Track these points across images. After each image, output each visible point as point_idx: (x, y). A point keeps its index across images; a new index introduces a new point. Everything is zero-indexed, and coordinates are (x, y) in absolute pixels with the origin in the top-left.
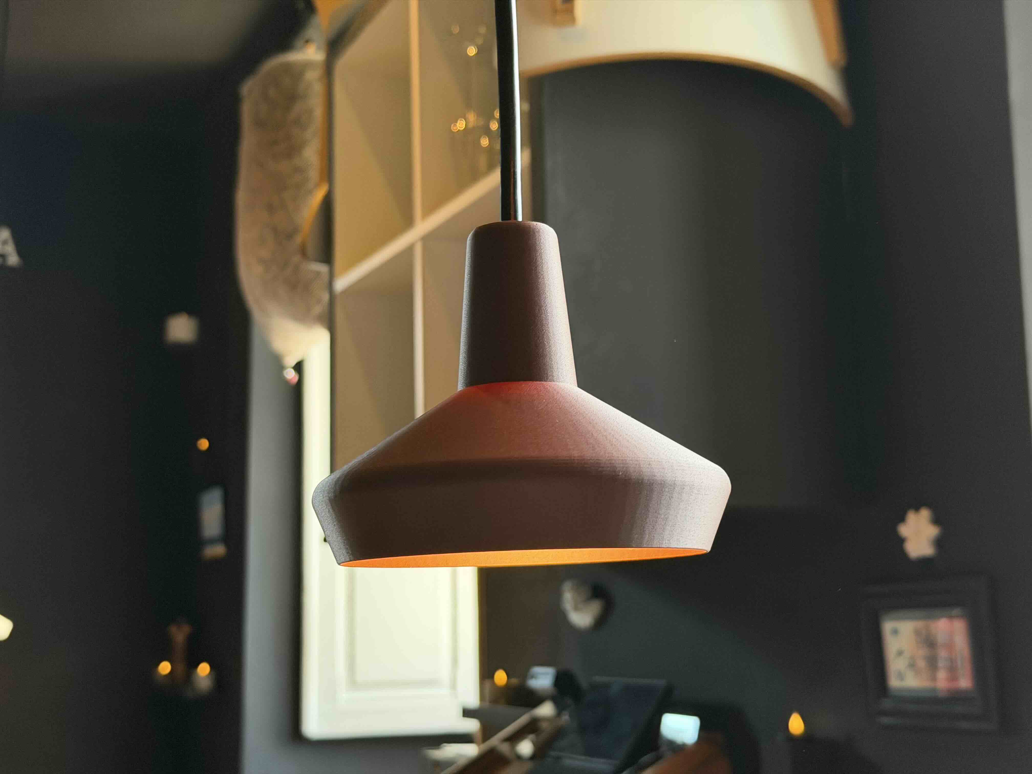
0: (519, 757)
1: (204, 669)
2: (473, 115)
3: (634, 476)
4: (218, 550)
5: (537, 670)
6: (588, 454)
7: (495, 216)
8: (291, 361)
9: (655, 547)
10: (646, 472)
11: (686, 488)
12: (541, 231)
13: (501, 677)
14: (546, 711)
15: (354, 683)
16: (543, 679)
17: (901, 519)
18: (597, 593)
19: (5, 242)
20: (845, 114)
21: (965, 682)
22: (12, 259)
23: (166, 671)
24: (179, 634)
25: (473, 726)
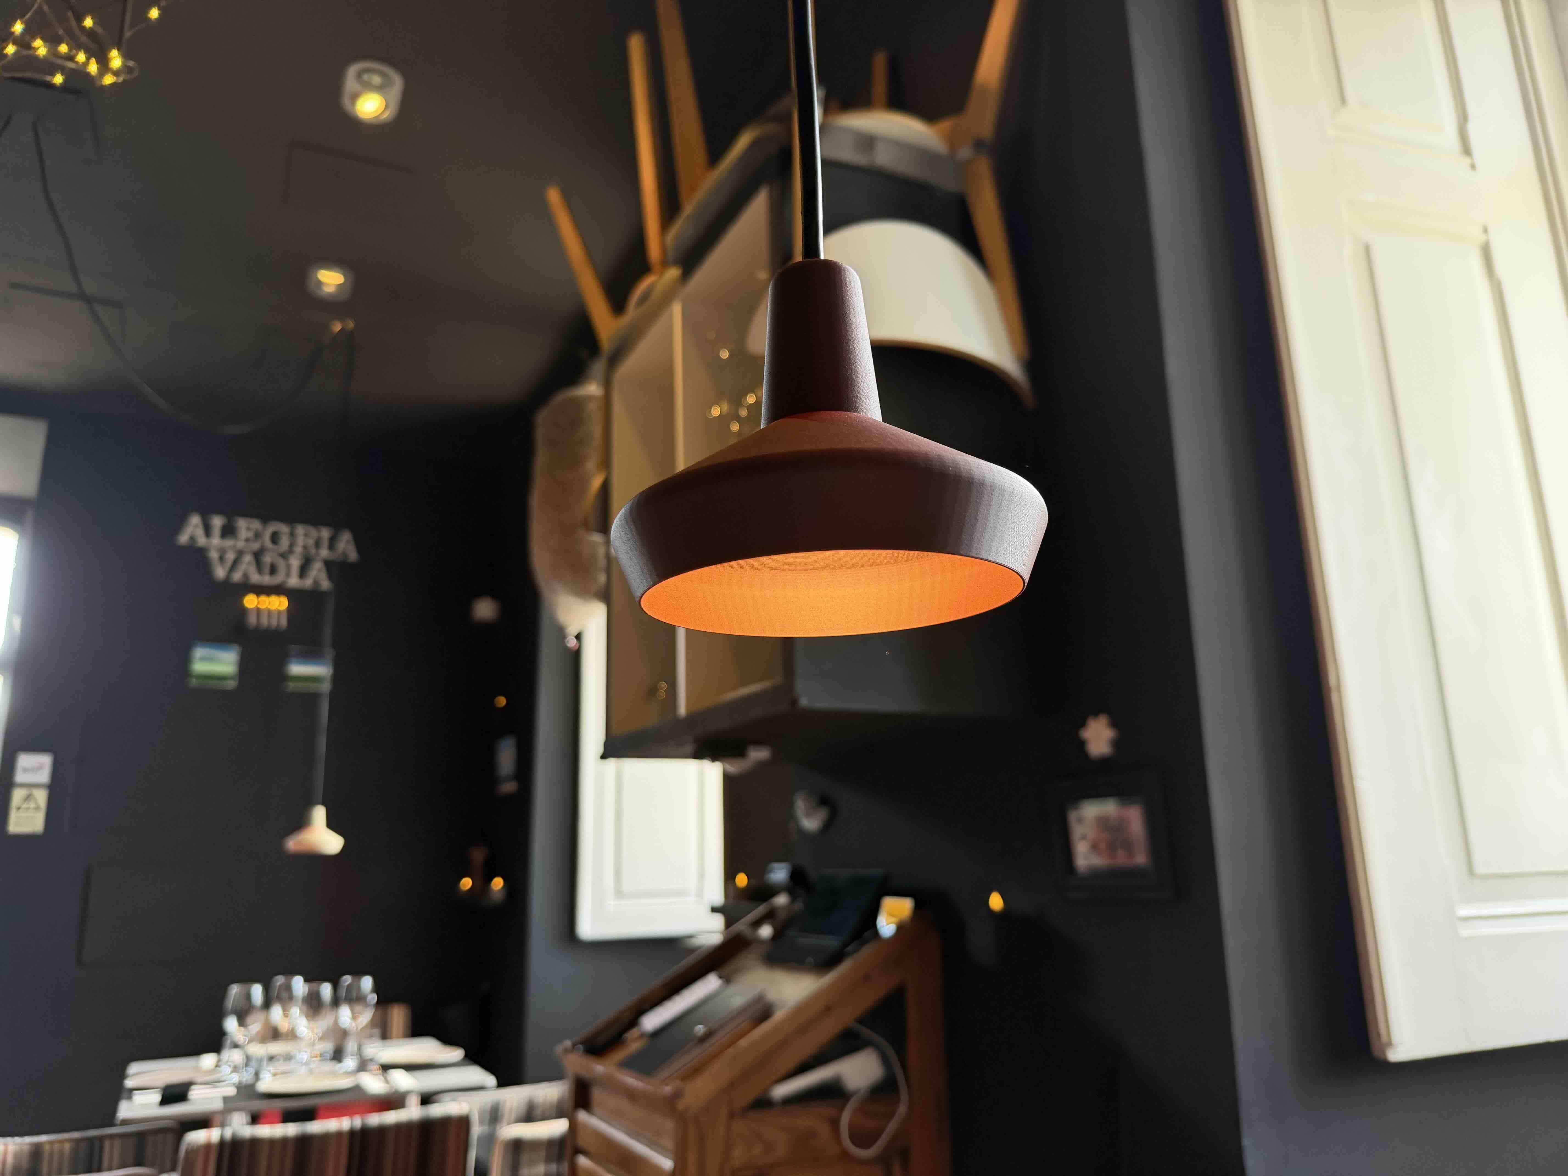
0: (760, 939)
1: (498, 883)
2: (726, 404)
4: (509, 787)
5: (775, 865)
8: (572, 631)
13: (742, 880)
14: (782, 900)
15: (619, 893)
16: (779, 874)
17: (1083, 724)
18: (824, 801)
19: (347, 542)
20: (1029, 399)
21: (1141, 859)
22: (353, 555)
23: (469, 884)
24: (478, 855)
25: (718, 922)
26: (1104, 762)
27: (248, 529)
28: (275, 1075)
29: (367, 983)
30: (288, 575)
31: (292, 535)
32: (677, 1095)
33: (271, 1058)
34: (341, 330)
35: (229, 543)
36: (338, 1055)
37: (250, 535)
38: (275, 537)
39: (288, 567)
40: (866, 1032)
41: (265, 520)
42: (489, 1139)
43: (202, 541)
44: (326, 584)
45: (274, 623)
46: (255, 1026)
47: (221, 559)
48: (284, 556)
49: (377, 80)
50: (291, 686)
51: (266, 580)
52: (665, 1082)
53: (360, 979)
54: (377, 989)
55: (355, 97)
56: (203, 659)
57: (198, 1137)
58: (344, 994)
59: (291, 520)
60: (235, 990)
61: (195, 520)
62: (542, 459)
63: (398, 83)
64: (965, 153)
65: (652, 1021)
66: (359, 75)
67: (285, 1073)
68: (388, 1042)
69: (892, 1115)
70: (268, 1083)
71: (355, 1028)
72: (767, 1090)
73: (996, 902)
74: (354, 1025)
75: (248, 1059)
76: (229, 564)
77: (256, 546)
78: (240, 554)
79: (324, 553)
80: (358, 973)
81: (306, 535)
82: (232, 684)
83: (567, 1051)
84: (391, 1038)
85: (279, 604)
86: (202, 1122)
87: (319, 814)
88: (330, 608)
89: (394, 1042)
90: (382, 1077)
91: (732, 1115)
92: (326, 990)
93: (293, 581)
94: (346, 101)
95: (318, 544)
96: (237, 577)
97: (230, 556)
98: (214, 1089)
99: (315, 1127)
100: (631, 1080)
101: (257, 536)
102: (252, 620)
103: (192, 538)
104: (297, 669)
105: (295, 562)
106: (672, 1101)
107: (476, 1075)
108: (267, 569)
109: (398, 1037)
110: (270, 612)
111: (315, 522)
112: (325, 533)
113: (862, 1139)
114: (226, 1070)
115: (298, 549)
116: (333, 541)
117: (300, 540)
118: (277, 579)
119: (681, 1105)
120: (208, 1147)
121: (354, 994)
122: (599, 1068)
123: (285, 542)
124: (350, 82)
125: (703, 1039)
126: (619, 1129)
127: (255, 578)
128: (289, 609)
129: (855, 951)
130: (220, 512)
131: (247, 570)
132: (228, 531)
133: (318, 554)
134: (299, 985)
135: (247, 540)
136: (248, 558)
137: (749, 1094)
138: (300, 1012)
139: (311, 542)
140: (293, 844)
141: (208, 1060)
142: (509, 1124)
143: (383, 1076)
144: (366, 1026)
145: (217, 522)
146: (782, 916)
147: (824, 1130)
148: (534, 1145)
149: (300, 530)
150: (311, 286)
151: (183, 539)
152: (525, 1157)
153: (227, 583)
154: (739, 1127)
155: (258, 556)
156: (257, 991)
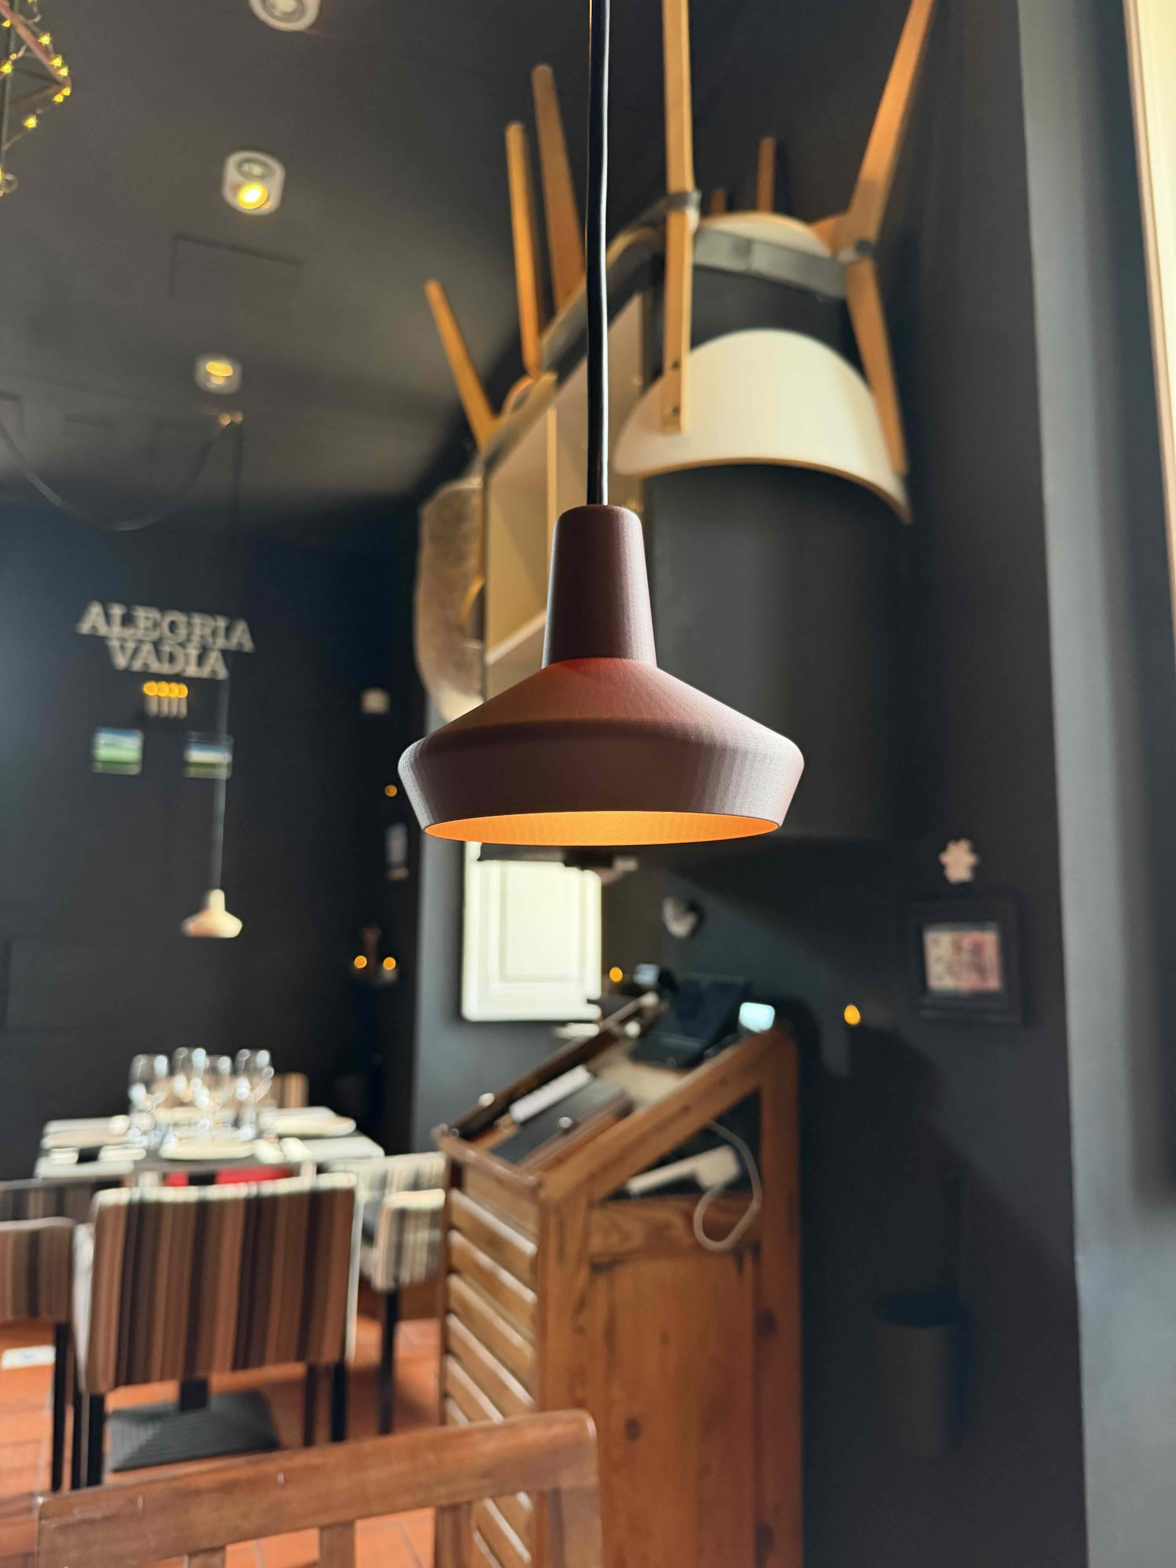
0: (626, 1037)
1: (390, 964)
3: (707, 741)
4: (399, 874)
5: (644, 966)
6: (661, 717)
7: (580, 500)
9: (728, 813)
10: (719, 738)
11: (758, 756)
12: (624, 515)
13: (616, 975)
14: (649, 1000)
15: (504, 977)
16: (647, 975)
17: (943, 848)
18: (693, 907)
19: (243, 632)
20: (906, 515)
21: (993, 983)
22: (248, 645)
23: (363, 964)
24: (371, 936)
25: (594, 1012)
26: (963, 886)
27: (147, 618)
28: (180, 1139)
29: (263, 1057)
30: (187, 662)
31: (189, 625)
32: (539, 1185)
33: (176, 1125)
34: (229, 424)
35: (129, 632)
36: (237, 1123)
37: (150, 624)
38: (173, 626)
39: (187, 656)
40: (724, 1132)
41: (163, 609)
42: (376, 1206)
43: (103, 630)
44: (222, 673)
45: (174, 710)
46: (161, 1094)
47: (123, 648)
48: (182, 645)
49: (257, 170)
50: (193, 772)
51: (166, 668)
52: (529, 1171)
53: (256, 1054)
54: (274, 1063)
55: (237, 188)
56: (107, 745)
57: (108, 1197)
58: (243, 1066)
59: (188, 608)
60: (140, 1063)
61: (96, 610)
62: (427, 554)
63: (278, 173)
64: (847, 255)
65: (523, 1109)
66: (240, 165)
67: (188, 1138)
68: (284, 1111)
69: (746, 1209)
70: (172, 1148)
71: (253, 1100)
72: (624, 1183)
73: (852, 1015)
74: (252, 1095)
75: (156, 1126)
76: (129, 652)
77: (155, 635)
78: (140, 642)
79: (221, 642)
80: (255, 1047)
81: (202, 625)
82: (135, 770)
83: (443, 1134)
84: (289, 1107)
85: (179, 692)
86: (115, 1182)
87: (217, 899)
88: (225, 698)
89: (292, 1111)
90: (278, 1146)
91: (591, 1205)
92: (225, 1063)
93: (192, 670)
94: (228, 195)
95: (214, 633)
96: (137, 666)
97: (131, 645)
98: (126, 1150)
99: (214, 1193)
100: (499, 1167)
101: (156, 625)
102: (153, 708)
103: (94, 628)
104: (197, 755)
105: (193, 652)
106: (534, 1191)
107: (367, 1146)
108: (166, 657)
109: (296, 1106)
110: (170, 700)
111: (211, 611)
112: (222, 623)
113: (714, 1231)
114: (135, 1132)
115: (196, 639)
116: (228, 631)
117: (197, 631)
118: (177, 668)
119: (543, 1194)
120: (116, 1208)
121: (252, 1066)
122: (471, 1153)
123: (182, 632)
124: (231, 174)
125: (567, 1131)
126: (487, 1210)
127: (155, 667)
128: (188, 697)
129: (716, 1054)
130: (118, 601)
131: (146, 659)
132: (128, 620)
133: (215, 643)
134: (200, 1056)
135: (146, 629)
136: (147, 648)
137: (608, 1186)
138: (202, 1085)
139: (208, 631)
140: (194, 926)
141: (118, 1122)
142: (398, 1190)
143: (279, 1144)
144: (265, 1097)
145: (117, 611)
146: (649, 1015)
147: (678, 1222)
148: (418, 1214)
149: (197, 620)
150: (200, 377)
151: (85, 628)
152: (410, 1224)
153: (128, 672)
154: (597, 1216)
155: (157, 644)
156: (161, 1063)
